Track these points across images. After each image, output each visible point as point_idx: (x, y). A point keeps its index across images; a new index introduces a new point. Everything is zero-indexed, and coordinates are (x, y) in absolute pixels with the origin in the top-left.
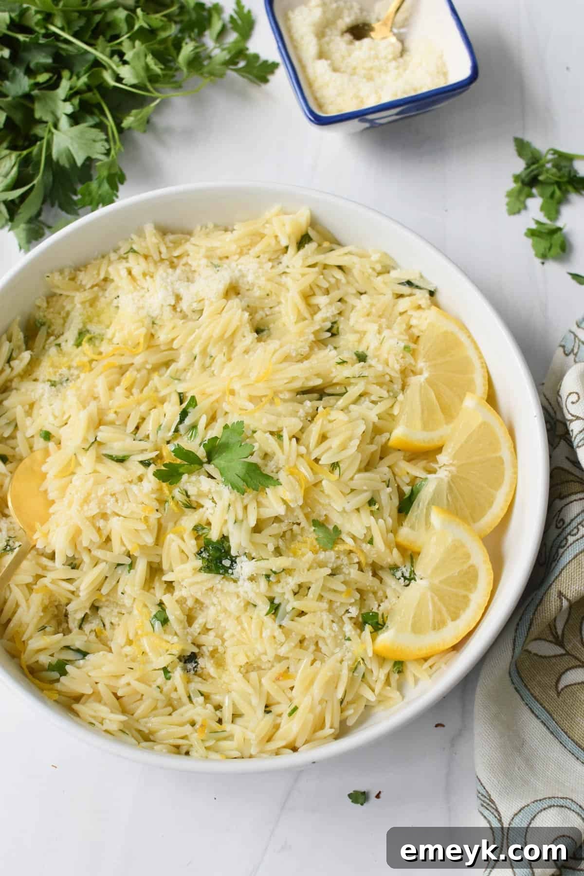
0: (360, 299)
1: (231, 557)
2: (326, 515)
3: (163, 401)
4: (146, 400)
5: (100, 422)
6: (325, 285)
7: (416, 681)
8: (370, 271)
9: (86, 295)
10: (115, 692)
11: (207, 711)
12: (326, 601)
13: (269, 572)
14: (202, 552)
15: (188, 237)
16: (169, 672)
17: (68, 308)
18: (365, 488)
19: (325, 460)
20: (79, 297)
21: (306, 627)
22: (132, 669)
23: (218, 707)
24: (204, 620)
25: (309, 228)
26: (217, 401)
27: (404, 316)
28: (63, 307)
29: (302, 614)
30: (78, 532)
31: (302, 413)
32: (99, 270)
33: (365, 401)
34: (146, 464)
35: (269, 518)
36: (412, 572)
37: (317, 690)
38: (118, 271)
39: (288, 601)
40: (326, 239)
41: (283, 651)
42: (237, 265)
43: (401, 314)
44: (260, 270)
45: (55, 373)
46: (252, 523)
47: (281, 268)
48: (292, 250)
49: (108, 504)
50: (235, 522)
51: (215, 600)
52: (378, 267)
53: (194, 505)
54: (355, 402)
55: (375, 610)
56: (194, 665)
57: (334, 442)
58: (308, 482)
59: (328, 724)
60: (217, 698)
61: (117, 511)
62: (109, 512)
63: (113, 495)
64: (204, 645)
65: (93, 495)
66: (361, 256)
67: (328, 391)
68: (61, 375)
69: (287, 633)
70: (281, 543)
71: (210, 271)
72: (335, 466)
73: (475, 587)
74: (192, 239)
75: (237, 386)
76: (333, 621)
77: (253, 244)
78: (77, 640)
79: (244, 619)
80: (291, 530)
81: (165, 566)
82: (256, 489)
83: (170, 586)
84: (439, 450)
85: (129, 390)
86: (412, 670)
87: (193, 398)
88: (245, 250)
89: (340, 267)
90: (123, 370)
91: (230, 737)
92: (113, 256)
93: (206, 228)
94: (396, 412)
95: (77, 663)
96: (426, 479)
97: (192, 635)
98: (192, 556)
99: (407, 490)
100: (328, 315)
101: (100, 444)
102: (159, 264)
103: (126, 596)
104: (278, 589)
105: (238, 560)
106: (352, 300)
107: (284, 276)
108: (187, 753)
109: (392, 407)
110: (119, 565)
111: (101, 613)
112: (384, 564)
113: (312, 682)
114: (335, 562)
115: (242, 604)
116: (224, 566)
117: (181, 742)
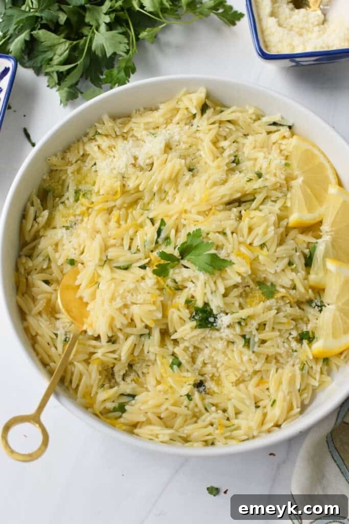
0: (247, 139)
1: (214, 315)
2: (264, 277)
3: (141, 226)
4: (130, 227)
5: (106, 248)
6: (224, 134)
7: (338, 367)
8: (249, 120)
9: (75, 167)
10: (159, 416)
11: (219, 414)
12: (277, 330)
13: (240, 320)
14: (194, 316)
15: (129, 119)
16: (191, 396)
17: (64, 177)
18: (285, 255)
19: (257, 243)
20: (70, 169)
21: (268, 349)
22: (167, 399)
23: (225, 411)
24: (203, 358)
25: (207, 100)
26: (177, 219)
27: (276, 145)
28: (60, 178)
29: (264, 341)
30: (113, 319)
31: (233, 216)
32: (78, 149)
33: (268, 202)
34: (143, 267)
35: (230, 287)
36: (322, 302)
37: (285, 386)
38: (91, 148)
39: (255, 336)
40: (218, 105)
41: (257, 367)
42: (166, 131)
43: (274, 143)
44: (182, 132)
45: (67, 221)
46: (222, 291)
47: (194, 128)
48: (198, 116)
49: (128, 298)
50: (212, 293)
51: (207, 345)
52: (254, 117)
53: (181, 287)
54: (262, 204)
55: (305, 330)
56: (204, 388)
57: (259, 230)
58: (249, 258)
59: (295, 406)
60: (222, 405)
61: (134, 301)
62: (129, 303)
63: (129, 292)
64: (206, 374)
65: (116, 294)
66: (242, 112)
67: (243, 200)
68: (70, 221)
69: (258, 355)
70: (241, 300)
71: (151, 138)
72: (262, 246)
74: (133, 120)
75: (188, 207)
76: (284, 342)
77: (173, 116)
78: (126, 387)
79: (228, 352)
80: (245, 291)
81: (171, 330)
82: (220, 270)
83: (176, 342)
84: (320, 223)
85: (118, 222)
86: (334, 362)
87: (162, 220)
88: (169, 121)
89: (229, 121)
90: (110, 211)
92: (85, 139)
93: (139, 111)
94: (289, 204)
95: (130, 403)
96: (317, 243)
97: (197, 369)
98: (187, 320)
99: (307, 251)
100: (232, 152)
101: (110, 260)
102: (116, 139)
103: (150, 353)
104: (247, 330)
105: (218, 316)
106: (241, 140)
107: (197, 133)
108: (213, 444)
109: (285, 203)
110: (141, 335)
111: (134, 368)
112: (304, 300)
113: (280, 383)
114: (277, 305)
115: (226, 343)
116: (210, 322)
117: (209, 437)
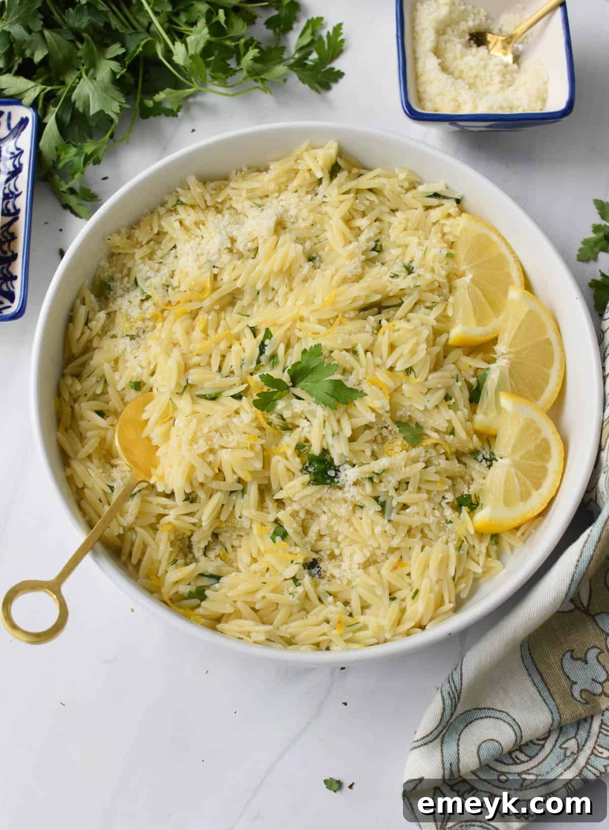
0: (396, 216)
1: (335, 466)
2: (409, 416)
3: (238, 338)
4: (223, 339)
5: (186, 368)
6: (362, 208)
7: (512, 548)
8: (400, 189)
9: (146, 250)
10: (253, 606)
11: (338, 608)
12: (424, 491)
13: (372, 475)
14: (307, 467)
15: (226, 182)
16: (298, 580)
17: (129, 265)
18: (440, 386)
19: (400, 367)
20: (139, 253)
21: (411, 517)
22: (265, 583)
23: (346, 603)
24: (318, 528)
25: (338, 158)
26: (288, 329)
27: (437, 225)
28: (124, 265)
29: (405, 506)
30: (192, 469)
31: (368, 328)
32: (151, 226)
33: (420, 308)
34: (238, 397)
35: (359, 428)
36: (492, 454)
37: (432, 572)
38: (170, 224)
39: (392, 497)
40: (354, 166)
41: (395, 542)
42: (278, 202)
43: (434, 224)
44: (301, 204)
45: (131, 328)
46: (348, 433)
47: (319, 198)
48: (325, 182)
49: (215, 440)
50: (333, 435)
51: (325, 509)
52: (406, 185)
53: (290, 427)
54: (411, 311)
55: (466, 492)
56: (318, 570)
57: (404, 349)
58: (388, 388)
59: (446, 600)
60: (345, 596)
61: (223, 444)
62: (216, 447)
63: (216, 431)
64: (321, 551)
65: (199, 434)
66: (389, 177)
67: (384, 304)
68: (137, 328)
69: (396, 525)
70: (375, 447)
71: (255, 212)
72: (409, 371)
73: (550, 457)
74: (232, 184)
75: (305, 313)
76: (434, 509)
77: (290, 180)
78: (209, 565)
79: (355, 521)
80: (381, 434)
81: (274, 486)
82: (346, 403)
83: (280, 503)
84: (495, 341)
85: (205, 331)
86: (506, 540)
87: (267, 330)
88: (283, 187)
89: (370, 190)
90: (194, 315)
91: (365, 627)
92: (162, 211)
93: (241, 171)
94: (450, 313)
95: (213, 587)
96: (488, 369)
97: (310, 543)
98: (298, 473)
99: (473, 381)
100: (372, 235)
101: (192, 386)
102: (206, 212)
103: (243, 518)
104: (382, 488)
105: (341, 469)
106: (388, 218)
107: (323, 206)
108: (328, 649)
109: (445, 310)
110: (232, 492)
111: (221, 538)
112: (466, 450)
113: (427, 566)
114: (425, 456)
115: (351, 508)
116: (330, 477)
117: (321, 638)
